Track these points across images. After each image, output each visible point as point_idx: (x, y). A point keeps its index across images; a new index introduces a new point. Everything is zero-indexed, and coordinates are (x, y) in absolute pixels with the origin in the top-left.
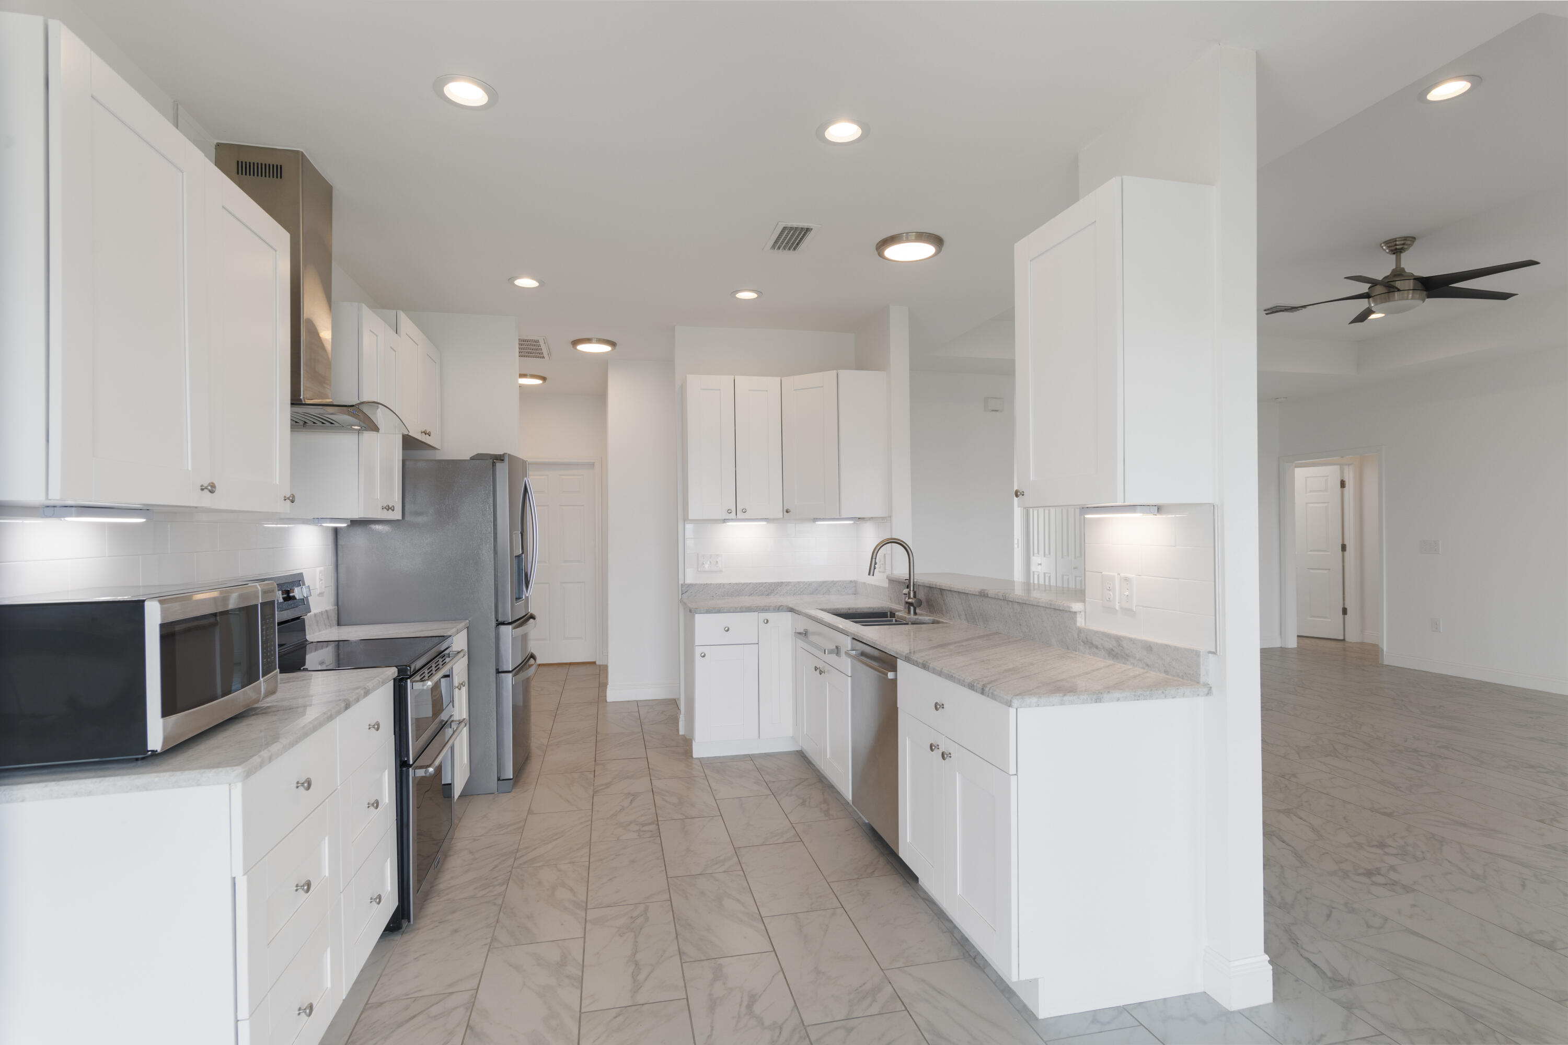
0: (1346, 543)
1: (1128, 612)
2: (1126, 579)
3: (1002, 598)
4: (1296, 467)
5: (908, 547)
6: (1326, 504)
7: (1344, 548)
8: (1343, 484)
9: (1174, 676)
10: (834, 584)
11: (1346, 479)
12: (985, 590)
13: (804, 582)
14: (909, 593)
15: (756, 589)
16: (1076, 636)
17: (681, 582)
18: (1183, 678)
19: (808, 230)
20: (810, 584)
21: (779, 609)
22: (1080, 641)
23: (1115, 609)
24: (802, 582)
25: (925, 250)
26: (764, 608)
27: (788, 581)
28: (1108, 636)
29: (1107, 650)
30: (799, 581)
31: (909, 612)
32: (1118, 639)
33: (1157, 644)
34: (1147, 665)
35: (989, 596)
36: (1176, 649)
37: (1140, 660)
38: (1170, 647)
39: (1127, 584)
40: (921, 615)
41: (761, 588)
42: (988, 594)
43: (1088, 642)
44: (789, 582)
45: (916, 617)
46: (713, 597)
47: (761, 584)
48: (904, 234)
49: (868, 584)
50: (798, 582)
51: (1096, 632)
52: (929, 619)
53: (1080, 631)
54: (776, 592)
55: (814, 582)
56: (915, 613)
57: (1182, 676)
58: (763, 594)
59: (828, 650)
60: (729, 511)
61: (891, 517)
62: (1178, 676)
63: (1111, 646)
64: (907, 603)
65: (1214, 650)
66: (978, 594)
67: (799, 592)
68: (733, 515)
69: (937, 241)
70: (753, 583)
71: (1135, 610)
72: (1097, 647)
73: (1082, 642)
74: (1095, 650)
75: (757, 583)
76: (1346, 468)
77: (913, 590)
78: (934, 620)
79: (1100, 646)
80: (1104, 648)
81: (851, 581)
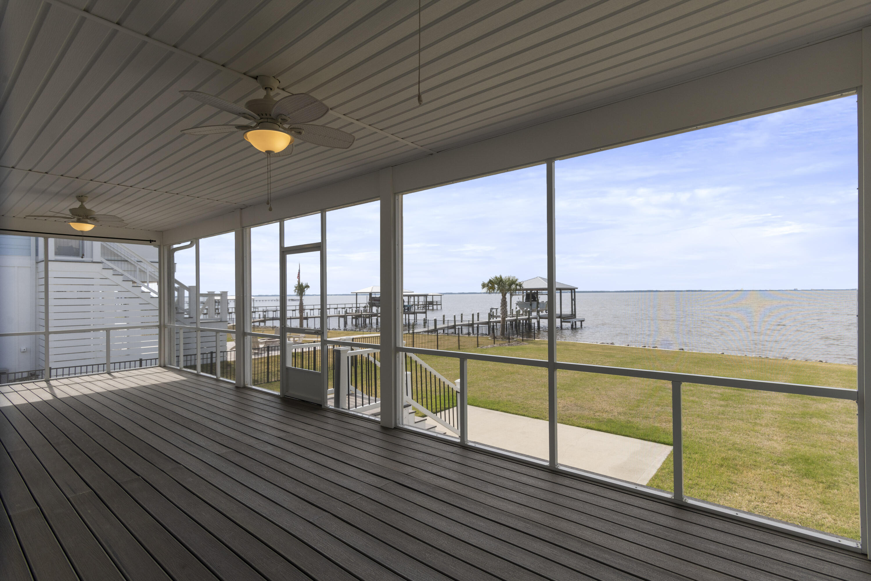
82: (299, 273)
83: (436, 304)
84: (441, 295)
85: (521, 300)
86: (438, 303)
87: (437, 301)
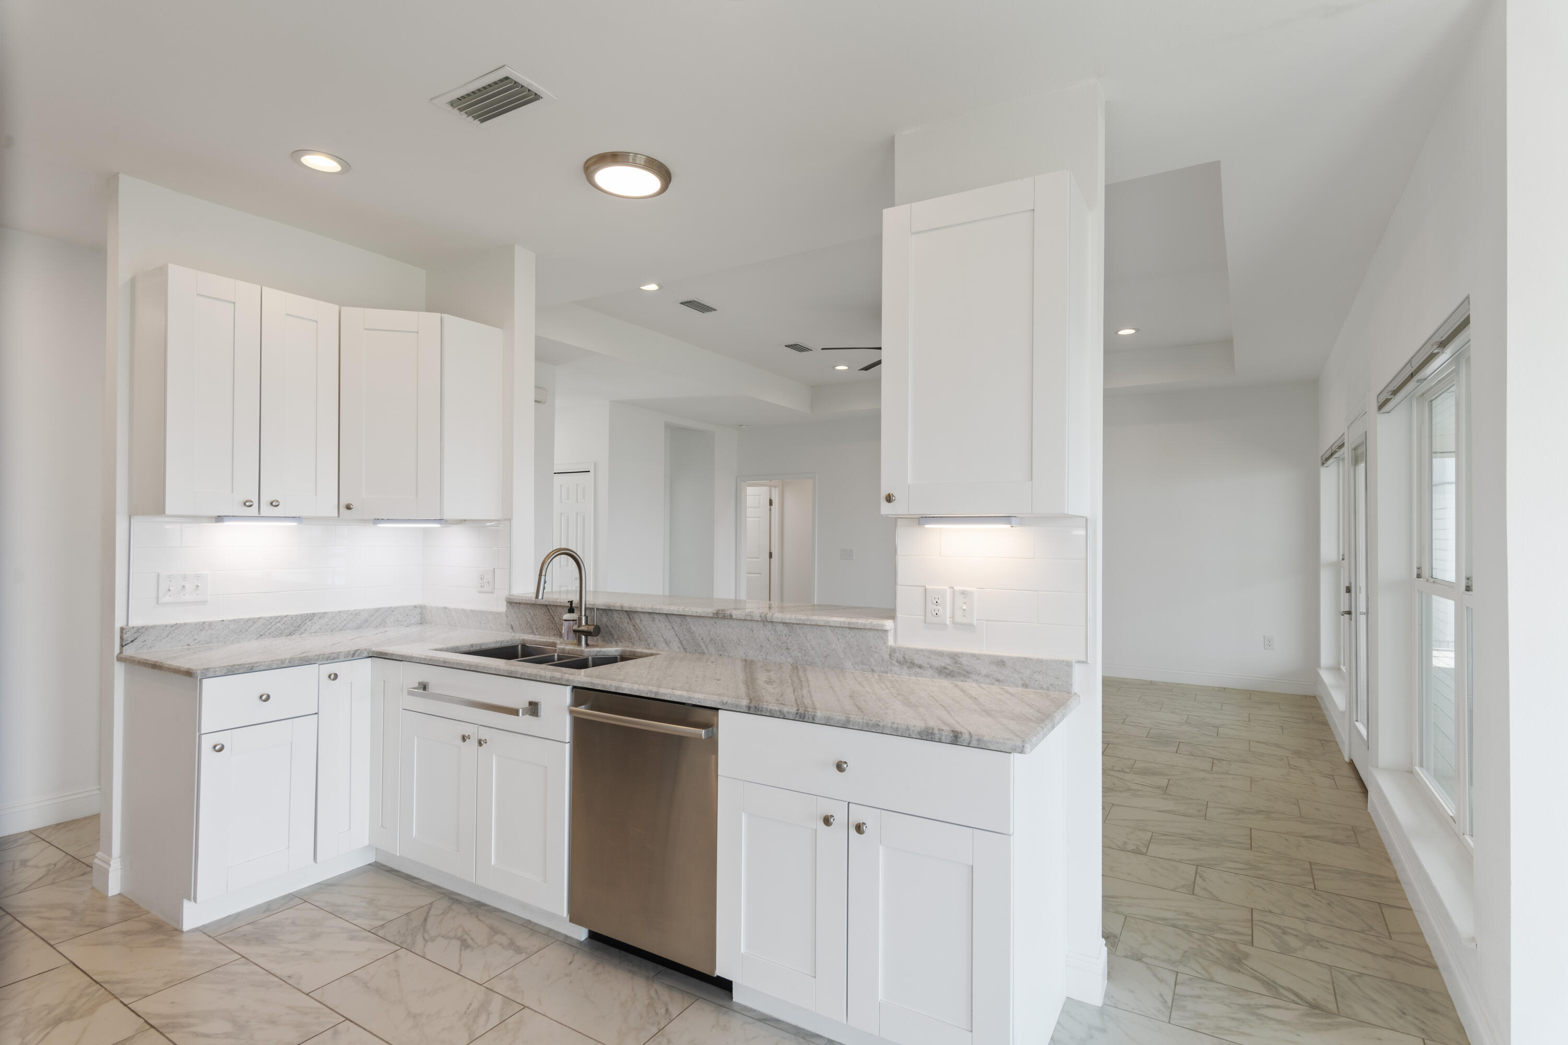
0: (773, 551)
1: (969, 627)
2: (963, 593)
3: (760, 619)
4: (748, 486)
5: (579, 557)
6: (758, 519)
7: (771, 555)
8: (771, 503)
9: (1036, 689)
10: (393, 611)
11: (773, 499)
12: (723, 610)
13: (348, 611)
14: (580, 619)
15: (269, 626)
16: (887, 657)
17: (119, 623)
18: (1048, 690)
19: (537, 97)
20: (357, 614)
21: (354, 655)
22: (894, 661)
23: (946, 624)
24: (344, 612)
25: (649, 183)
26: (329, 657)
27: (323, 611)
28: (940, 654)
29: (937, 669)
30: (340, 609)
31: (579, 643)
32: (954, 657)
33: (1012, 658)
34: (998, 680)
35: (734, 617)
36: (1040, 661)
37: (987, 676)
38: (1030, 659)
39: (964, 598)
40: (593, 646)
41: (279, 625)
42: (731, 616)
43: (906, 661)
44: (324, 613)
45: (588, 649)
46: (189, 645)
47: (278, 619)
48: (632, 155)
49: (457, 610)
50: (339, 612)
51: (918, 651)
52: (616, 651)
53: (893, 651)
54: (303, 629)
55: (363, 610)
56: (587, 645)
57: (1048, 687)
58: (281, 634)
59: (522, 709)
60: (247, 504)
61: (510, 520)
62: (1042, 688)
63: (943, 664)
64: (575, 631)
65: (1084, 659)
66: (711, 615)
67: (341, 626)
68: (253, 511)
69: (665, 174)
70: (265, 619)
71: (975, 625)
72: (920, 667)
73: (898, 662)
74: (918, 670)
75: (271, 618)
76: (773, 489)
77: (585, 615)
78: (624, 651)
79: (926, 665)
80: (931, 667)
81: (415, 607)
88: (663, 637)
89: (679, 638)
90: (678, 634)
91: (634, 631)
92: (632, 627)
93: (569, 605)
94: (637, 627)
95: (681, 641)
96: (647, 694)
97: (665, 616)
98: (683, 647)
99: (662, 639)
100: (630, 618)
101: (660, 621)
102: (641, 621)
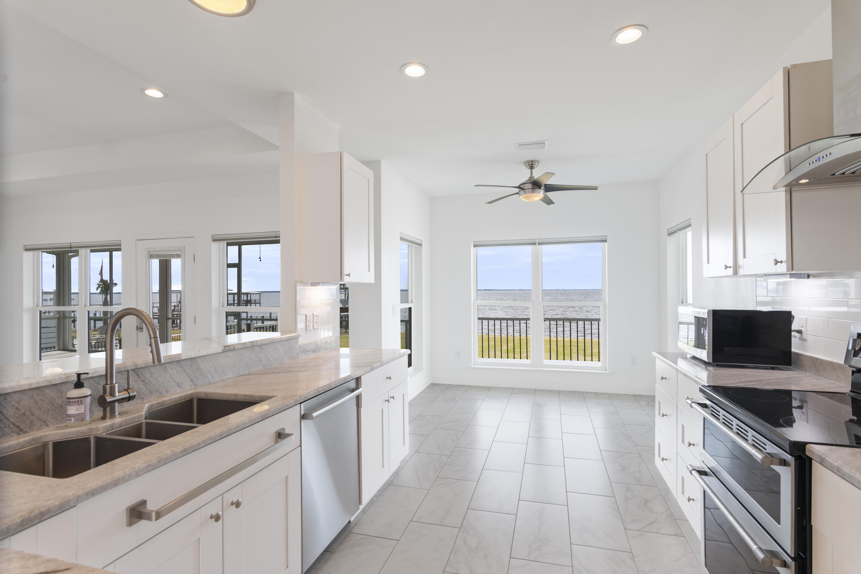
1: (317, 330)
16: (298, 351)
23: (312, 330)
39: (317, 317)
51: (306, 344)
53: (300, 347)
73: (302, 352)
82: (102, 269)
83: (254, 302)
84: (260, 294)
85: (344, 298)
86: (256, 302)
87: (255, 300)
88: (175, 382)
89: (190, 378)
90: (189, 375)
91: (143, 387)
92: (141, 383)
93: (75, 378)
94: (147, 381)
95: (192, 380)
96: (341, 383)
97: (176, 363)
98: (194, 384)
99: (175, 384)
100: (139, 376)
101: (172, 368)
102: (152, 374)
